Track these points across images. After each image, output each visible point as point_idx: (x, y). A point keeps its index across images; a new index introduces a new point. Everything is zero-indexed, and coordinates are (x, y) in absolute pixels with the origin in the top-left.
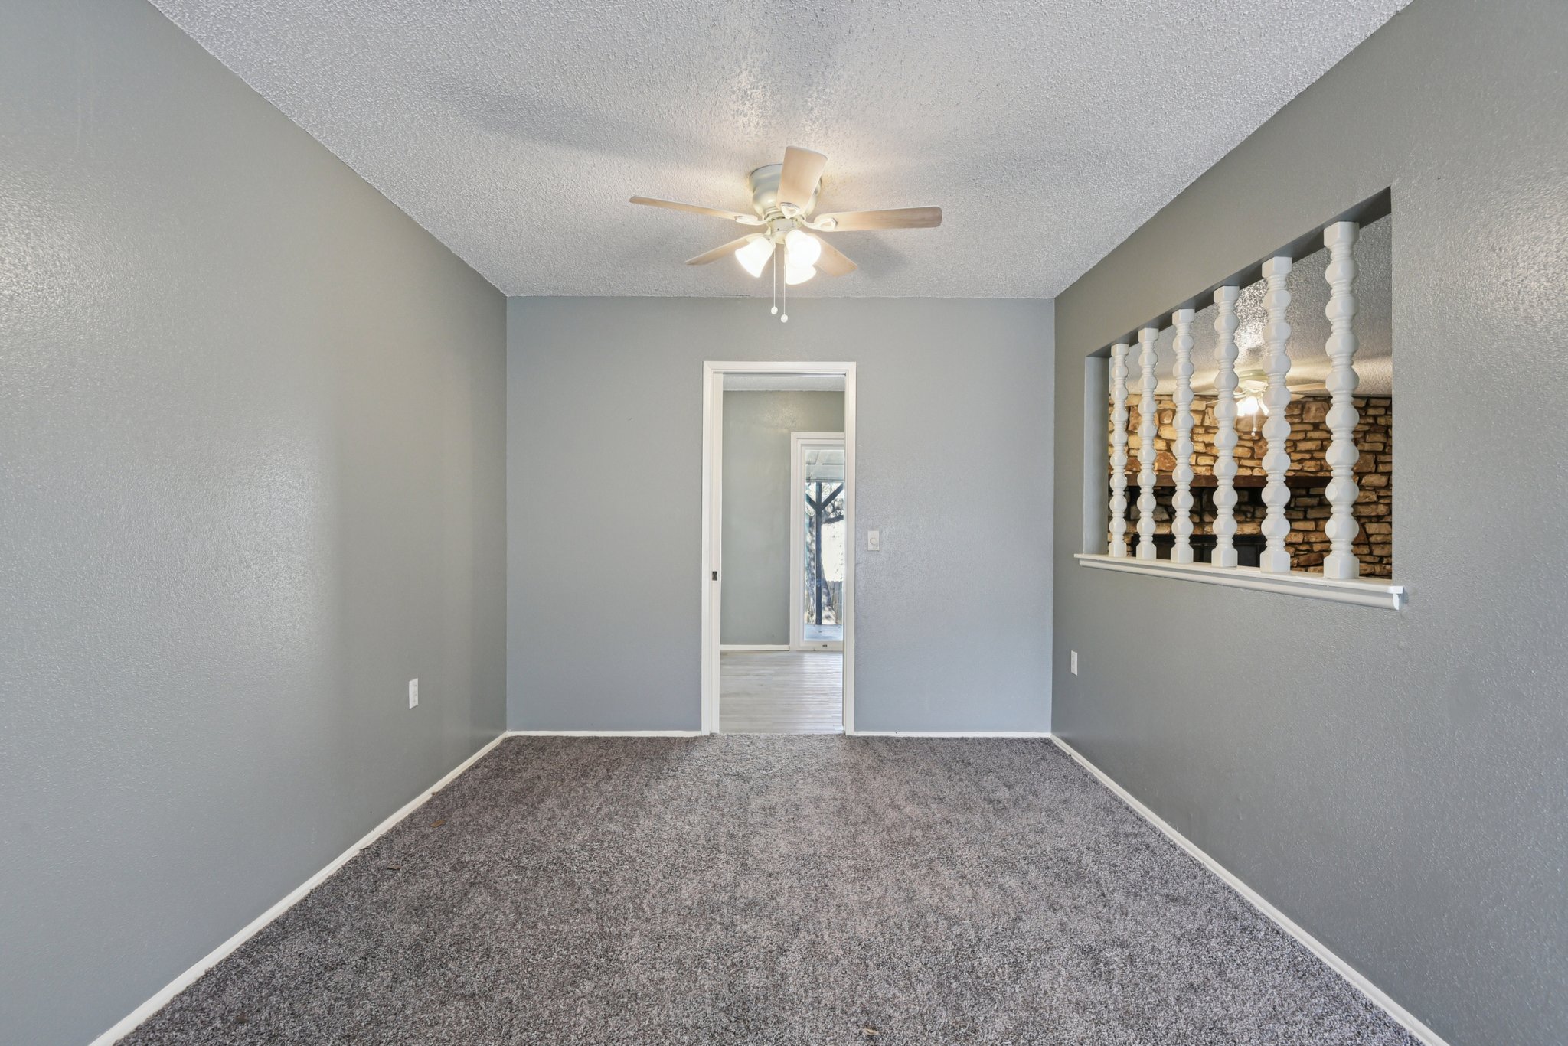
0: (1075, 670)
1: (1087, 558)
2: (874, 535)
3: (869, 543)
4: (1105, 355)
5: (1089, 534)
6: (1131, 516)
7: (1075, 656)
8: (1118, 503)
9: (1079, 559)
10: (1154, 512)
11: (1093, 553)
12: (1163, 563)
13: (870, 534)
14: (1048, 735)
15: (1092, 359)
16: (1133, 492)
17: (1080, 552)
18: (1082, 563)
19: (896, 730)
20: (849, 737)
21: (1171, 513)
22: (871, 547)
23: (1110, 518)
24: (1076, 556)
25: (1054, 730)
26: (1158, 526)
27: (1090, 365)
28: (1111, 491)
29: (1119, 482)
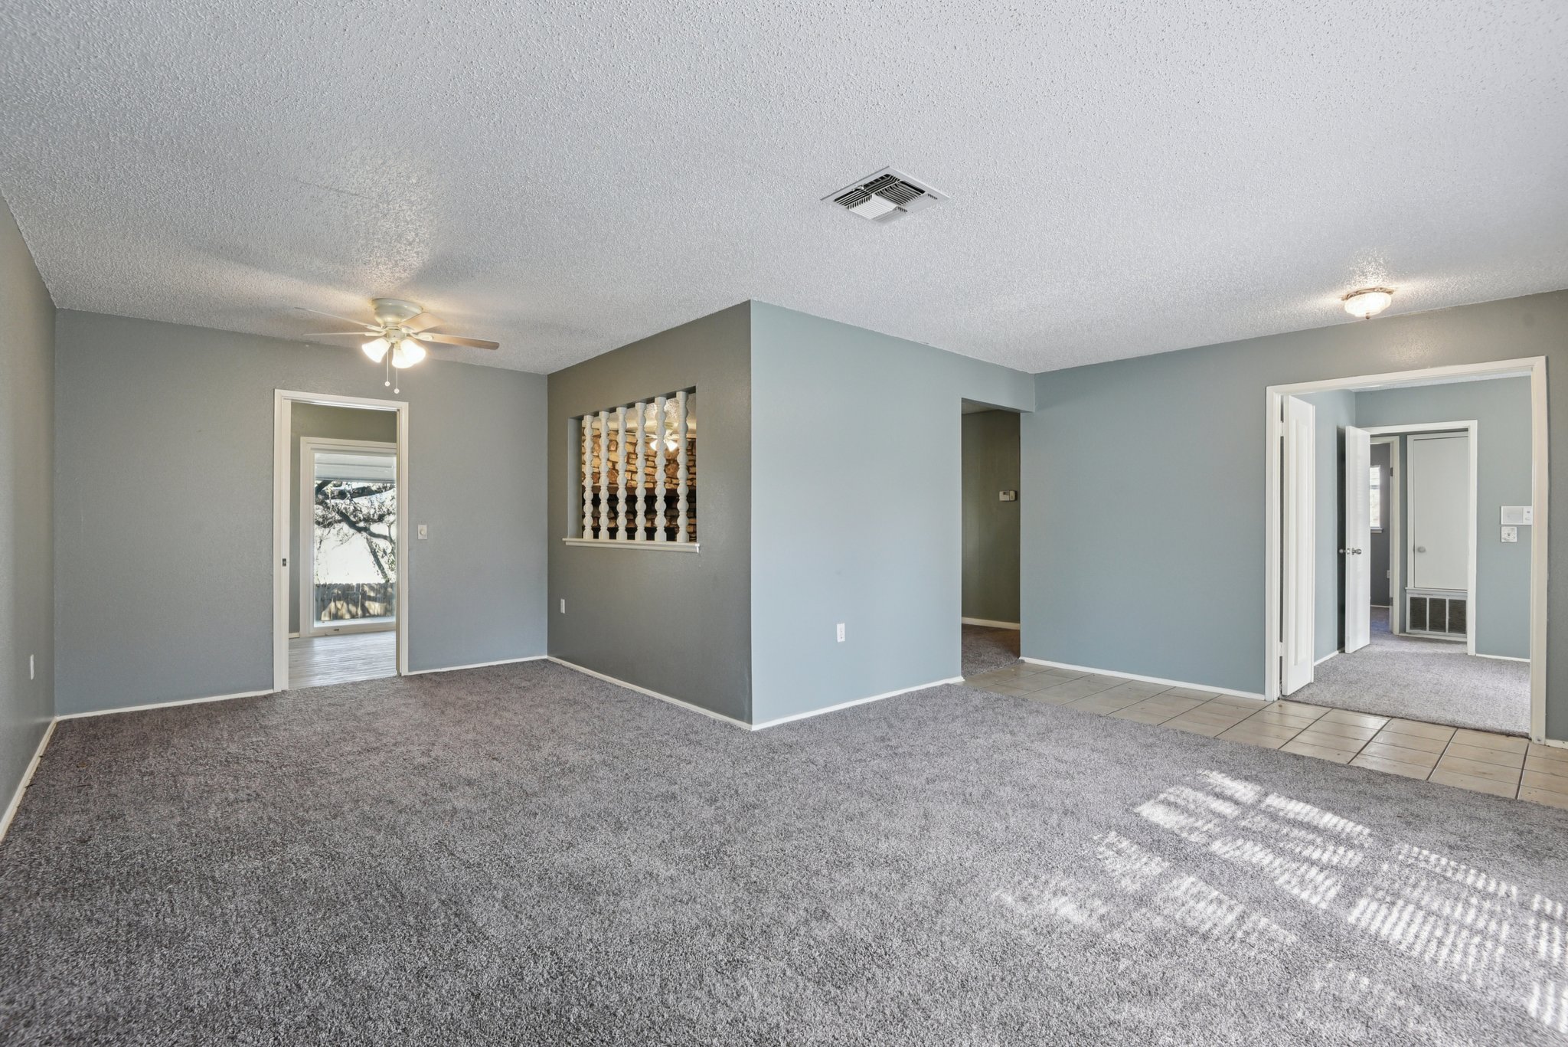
0: (563, 610)
1: (570, 541)
2: (423, 529)
3: (419, 535)
4: (580, 419)
5: (571, 525)
6: (596, 517)
7: (563, 602)
8: (588, 508)
9: (565, 542)
10: (608, 513)
11: (573, 537)
12: (613, 541)
13: (420, 527)
14: (546, 657)
15: (572, 420)
16: (596, 502)
17: (566, 537)
18: (567, 544)
19: (441, 668)
20: (405, 676)
21: (616, 514)
22: (420, 537)
23: (584, 517)
24: (564, 539)
25: (549, 653)
26: (610, 521)
27: (571, 425)
28: (584, 501)
29: (588, 495)
